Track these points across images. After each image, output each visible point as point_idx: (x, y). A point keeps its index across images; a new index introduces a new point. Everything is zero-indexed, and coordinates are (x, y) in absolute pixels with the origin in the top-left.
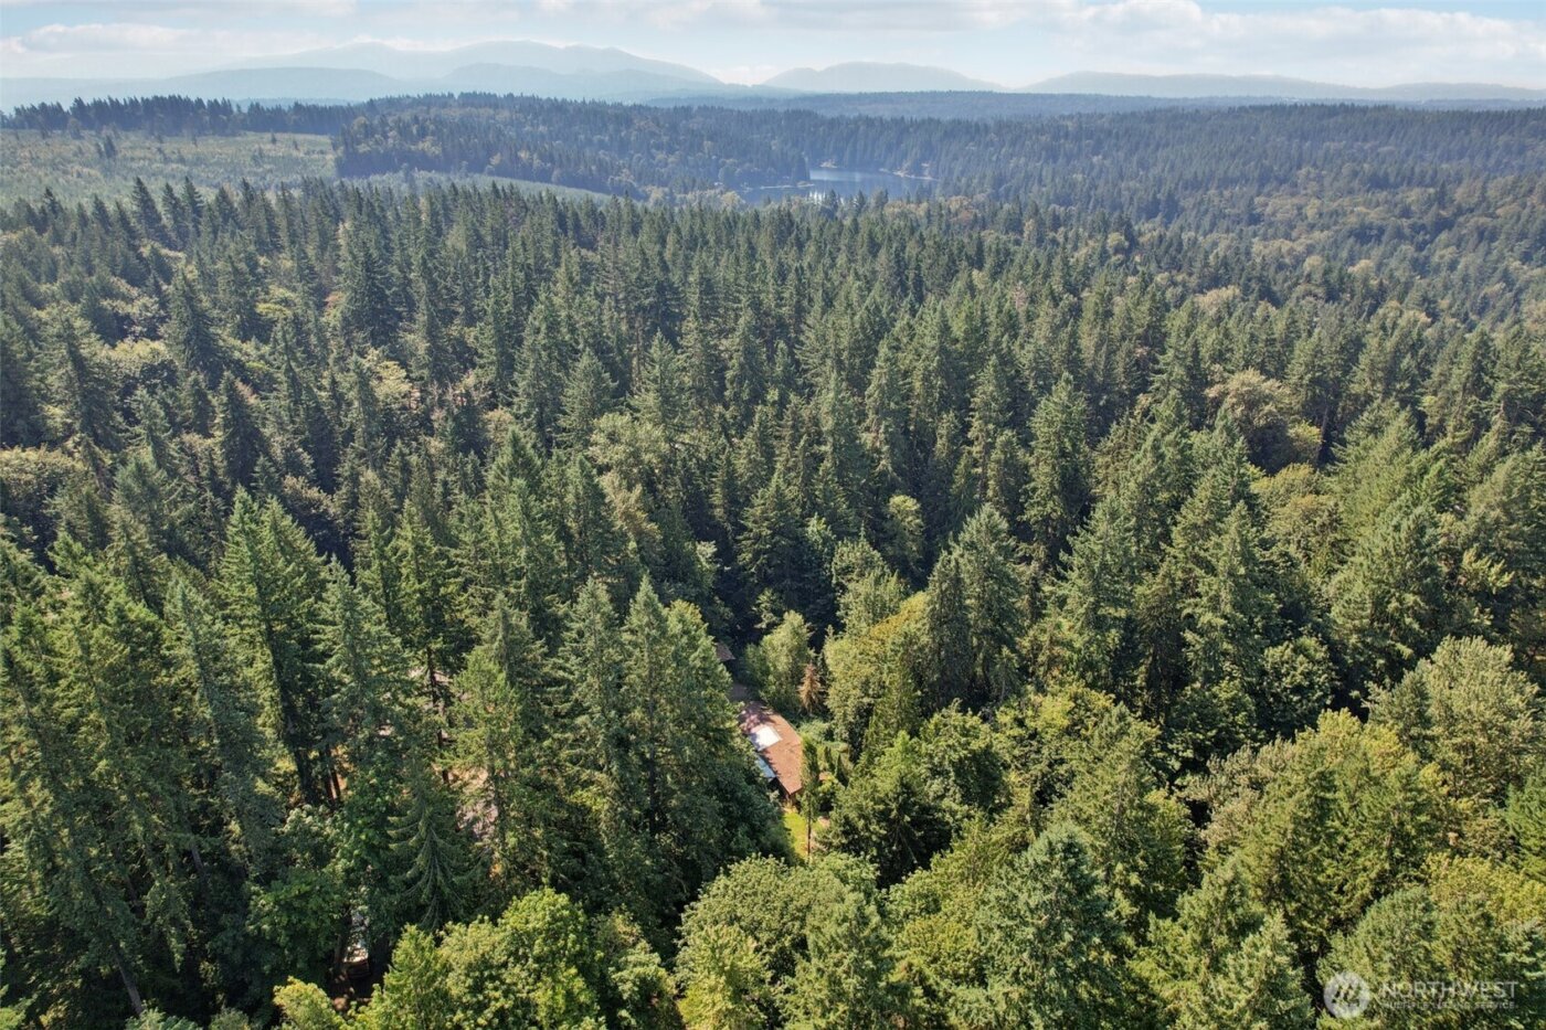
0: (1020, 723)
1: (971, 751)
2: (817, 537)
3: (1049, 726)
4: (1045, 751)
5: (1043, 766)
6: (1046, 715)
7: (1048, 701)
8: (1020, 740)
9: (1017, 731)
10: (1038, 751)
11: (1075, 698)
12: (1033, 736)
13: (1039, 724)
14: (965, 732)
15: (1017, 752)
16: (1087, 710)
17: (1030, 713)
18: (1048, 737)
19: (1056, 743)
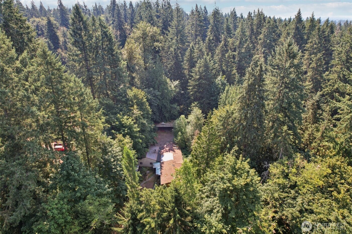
0: (286, 176)
1: (233, 186)
2: (220, 82)
3: (307, 182)
4: (299, 200)
5: (295, 211)
6: (306, 174)
7: (310, 166)
8: (283, 188)
9: (281, 181)
10: (294, 198)
11: (333, 168)
12: (293, 186)
13: (299, 180)
14: (235, 172)
15: (276, 195)
16: (342, 178)
17: (294, 170)
18: (304, 190)
19: (310, 197)
